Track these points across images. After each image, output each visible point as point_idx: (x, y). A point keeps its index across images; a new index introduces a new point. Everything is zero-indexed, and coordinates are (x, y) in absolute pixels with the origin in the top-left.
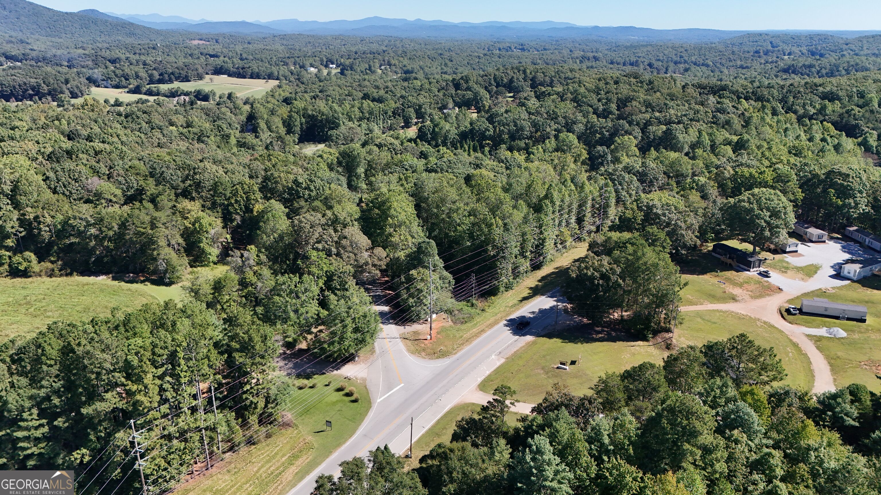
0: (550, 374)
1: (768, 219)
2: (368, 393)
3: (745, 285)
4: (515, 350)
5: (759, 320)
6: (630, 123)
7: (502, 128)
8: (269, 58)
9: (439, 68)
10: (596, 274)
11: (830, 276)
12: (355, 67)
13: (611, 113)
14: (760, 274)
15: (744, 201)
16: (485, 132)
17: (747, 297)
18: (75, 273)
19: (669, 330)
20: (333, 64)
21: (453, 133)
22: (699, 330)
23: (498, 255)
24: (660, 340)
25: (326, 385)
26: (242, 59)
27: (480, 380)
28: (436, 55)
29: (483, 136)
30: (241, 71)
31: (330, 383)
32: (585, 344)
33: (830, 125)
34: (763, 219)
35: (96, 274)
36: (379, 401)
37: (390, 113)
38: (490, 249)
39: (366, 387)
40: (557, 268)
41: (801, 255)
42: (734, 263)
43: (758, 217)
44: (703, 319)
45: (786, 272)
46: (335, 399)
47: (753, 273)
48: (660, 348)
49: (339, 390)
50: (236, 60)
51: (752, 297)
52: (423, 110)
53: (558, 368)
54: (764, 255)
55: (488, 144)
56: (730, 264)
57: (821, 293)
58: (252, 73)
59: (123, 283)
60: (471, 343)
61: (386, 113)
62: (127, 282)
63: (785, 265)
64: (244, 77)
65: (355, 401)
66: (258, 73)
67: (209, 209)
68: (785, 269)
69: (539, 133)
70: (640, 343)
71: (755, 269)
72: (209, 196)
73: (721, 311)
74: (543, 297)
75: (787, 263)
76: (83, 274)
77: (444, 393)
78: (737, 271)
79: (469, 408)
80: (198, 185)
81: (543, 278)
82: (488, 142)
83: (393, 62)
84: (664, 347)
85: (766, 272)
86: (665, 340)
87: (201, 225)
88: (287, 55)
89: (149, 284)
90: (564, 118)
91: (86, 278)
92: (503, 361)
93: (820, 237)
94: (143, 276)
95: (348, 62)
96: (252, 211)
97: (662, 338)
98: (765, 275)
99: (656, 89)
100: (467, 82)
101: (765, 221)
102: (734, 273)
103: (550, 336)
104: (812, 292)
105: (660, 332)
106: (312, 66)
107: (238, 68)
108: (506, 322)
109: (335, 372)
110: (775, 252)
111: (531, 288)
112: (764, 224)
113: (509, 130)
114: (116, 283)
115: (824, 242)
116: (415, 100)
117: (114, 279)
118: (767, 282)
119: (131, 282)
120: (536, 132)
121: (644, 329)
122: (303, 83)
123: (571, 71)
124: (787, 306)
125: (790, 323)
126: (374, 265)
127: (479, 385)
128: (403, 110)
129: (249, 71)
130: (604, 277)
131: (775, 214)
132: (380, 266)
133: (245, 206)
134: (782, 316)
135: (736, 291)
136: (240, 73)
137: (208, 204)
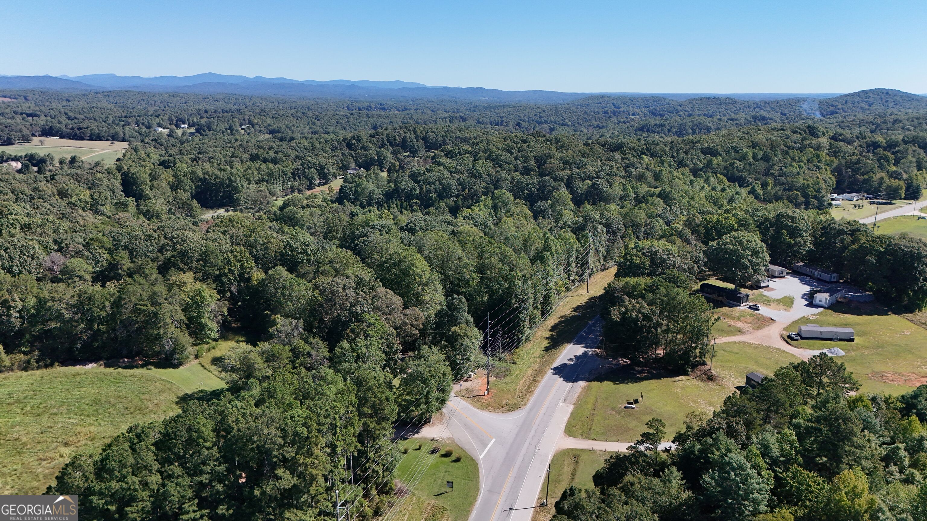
0: (622, 414)
1: (750, 258)
2: (466, 452)
3: (742, 318)
4: (577, 395)
5: (770, 347)
6: (555, 179)
7: (428, 187)
8: (104, 117)
9: (308, 127)
10: (640, 316)
11: (806, 305)
12: (214, 127)
13: (532, 170)
14: (750, 307)
15: (728, 243)
16: (411, 191)
17: (750, 329)
18: (56, 364)
19: (704, 364)
20: (184, 123)
21: (378, 193)
22: (727, 361)
23: (520, 307)
24: (699, 373)
25: (416, 450)
26: (69, 118)
27: (563, 426)
28: (300, 114)
29: (409, 196)
30: (78, 132)
31: (420, 447)
32: (635, 384)
33: (722, 176)
34: (746, 258)
35: (84, 362)
36: (481, 457)
37: (289, 175)
38: (514, 301)
39: (458, 445)
40: (561, 317)
41: (772, 289)
42: (724, 300)
43: (743, 257)
44: (726, 351)
45: (769, 305)
46: (434, 462)
47: (743, 307)
48: (702, 380)
49: (434, 452)
50: (64, 119)
51: (754, 329)
52: (326, 170)
53: (625, 407)
54: (745, 291)
55: (416, 203)
56: (721, 301)
57: (805, 320)
58: (91, 134)
59: (120, 370)
60: (532, 393)
61: (286, 175)
62: (125, 368)
63: (765, 298)
64: (82, 139)
65: (458, 460)
66: (99, 134)
67: (200, 281)
68: (768, 302)
69: (466, 191)
70: (683, 378)
71: (744, 304)
72: (200, 267)
73: (735, 343)
74: (571, 345)
75: (766, 296)
76: (64, 363)
77: (539, 443)
78: (731, 307)
79: (571, 453)
80: (184, 255)
81: (553, 328)
82: (415, 201)
83: (255, 121)
84: (706, 379)
85: (756, 306)
86: (705, 372)
87: (202, 297)
88: (124, 114)
89: (153, 367)
90: (489, 175)
91: (71, 368)
92: (572, 407)
93: (781, 272)
94: (141, 360)
95: (203, 121)
96: (249, 279)
97: (701, 371)
98: (755, 308)
99: (566, 147)
100: (359, 141)
101: (749, 260)
102: (727, 308)
103: (600, 379)
104: (800, 319)
105: (697, 366)
106: (159, 125)
107: (72, 129)
108: (552, 371)
109: (416, 436)
110: (752, 288)
111: (547, 338)
112: (748, 263)
113: (436, 189)
114: (111, 370)
115: (784, 277)
116: (314, 161)
117: (107, 366)
118: (759, 314)
119: (131, 367)
120: (463, 190)
121: (683, 365)
122: (161, 145)
123: (460, 130)
124: (786, 333)
125: (796, 347)
126: (412, 326)
127: (565, 432)
128: (304, 171)
129: (88, 132)
130: (646, 318)
131: (755, 253)
132: (418, 326)
133: (240, 275)
134: (787, 342)
135: (738, 324)
136: (76, 135)
137: (200, 275)
